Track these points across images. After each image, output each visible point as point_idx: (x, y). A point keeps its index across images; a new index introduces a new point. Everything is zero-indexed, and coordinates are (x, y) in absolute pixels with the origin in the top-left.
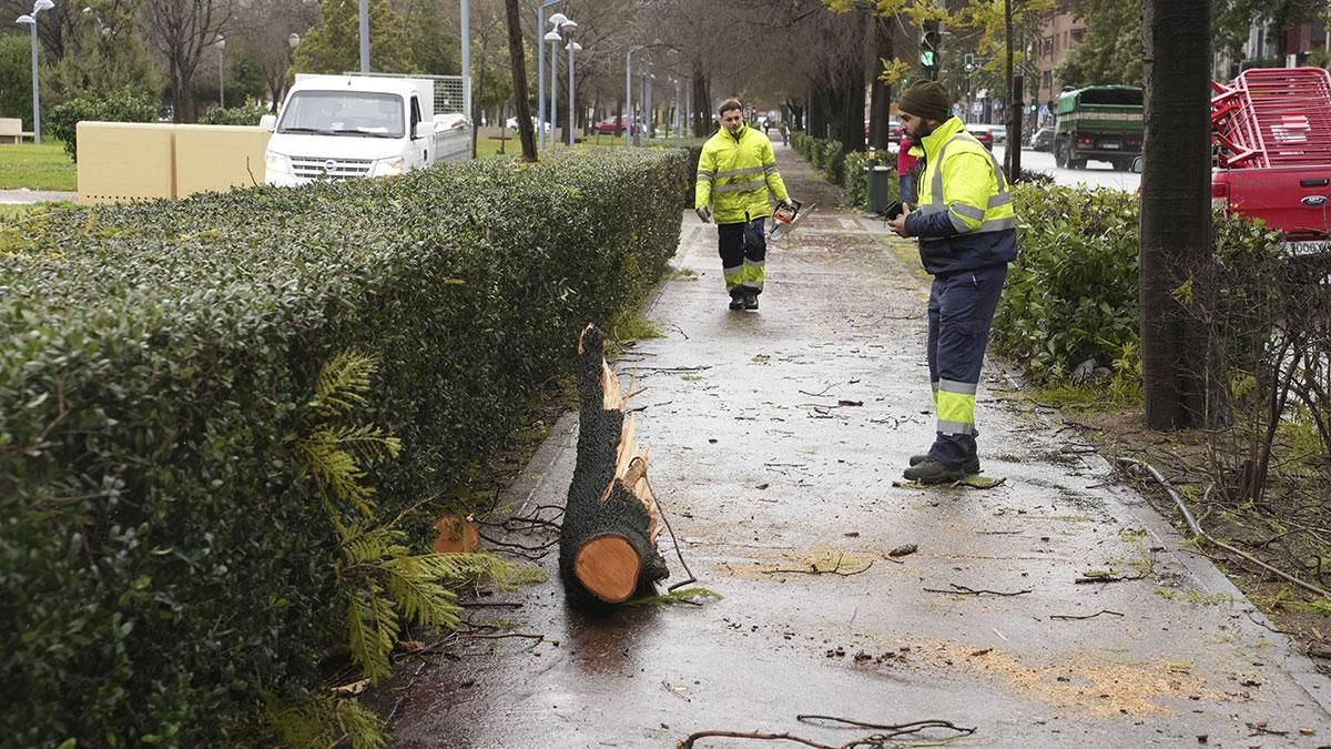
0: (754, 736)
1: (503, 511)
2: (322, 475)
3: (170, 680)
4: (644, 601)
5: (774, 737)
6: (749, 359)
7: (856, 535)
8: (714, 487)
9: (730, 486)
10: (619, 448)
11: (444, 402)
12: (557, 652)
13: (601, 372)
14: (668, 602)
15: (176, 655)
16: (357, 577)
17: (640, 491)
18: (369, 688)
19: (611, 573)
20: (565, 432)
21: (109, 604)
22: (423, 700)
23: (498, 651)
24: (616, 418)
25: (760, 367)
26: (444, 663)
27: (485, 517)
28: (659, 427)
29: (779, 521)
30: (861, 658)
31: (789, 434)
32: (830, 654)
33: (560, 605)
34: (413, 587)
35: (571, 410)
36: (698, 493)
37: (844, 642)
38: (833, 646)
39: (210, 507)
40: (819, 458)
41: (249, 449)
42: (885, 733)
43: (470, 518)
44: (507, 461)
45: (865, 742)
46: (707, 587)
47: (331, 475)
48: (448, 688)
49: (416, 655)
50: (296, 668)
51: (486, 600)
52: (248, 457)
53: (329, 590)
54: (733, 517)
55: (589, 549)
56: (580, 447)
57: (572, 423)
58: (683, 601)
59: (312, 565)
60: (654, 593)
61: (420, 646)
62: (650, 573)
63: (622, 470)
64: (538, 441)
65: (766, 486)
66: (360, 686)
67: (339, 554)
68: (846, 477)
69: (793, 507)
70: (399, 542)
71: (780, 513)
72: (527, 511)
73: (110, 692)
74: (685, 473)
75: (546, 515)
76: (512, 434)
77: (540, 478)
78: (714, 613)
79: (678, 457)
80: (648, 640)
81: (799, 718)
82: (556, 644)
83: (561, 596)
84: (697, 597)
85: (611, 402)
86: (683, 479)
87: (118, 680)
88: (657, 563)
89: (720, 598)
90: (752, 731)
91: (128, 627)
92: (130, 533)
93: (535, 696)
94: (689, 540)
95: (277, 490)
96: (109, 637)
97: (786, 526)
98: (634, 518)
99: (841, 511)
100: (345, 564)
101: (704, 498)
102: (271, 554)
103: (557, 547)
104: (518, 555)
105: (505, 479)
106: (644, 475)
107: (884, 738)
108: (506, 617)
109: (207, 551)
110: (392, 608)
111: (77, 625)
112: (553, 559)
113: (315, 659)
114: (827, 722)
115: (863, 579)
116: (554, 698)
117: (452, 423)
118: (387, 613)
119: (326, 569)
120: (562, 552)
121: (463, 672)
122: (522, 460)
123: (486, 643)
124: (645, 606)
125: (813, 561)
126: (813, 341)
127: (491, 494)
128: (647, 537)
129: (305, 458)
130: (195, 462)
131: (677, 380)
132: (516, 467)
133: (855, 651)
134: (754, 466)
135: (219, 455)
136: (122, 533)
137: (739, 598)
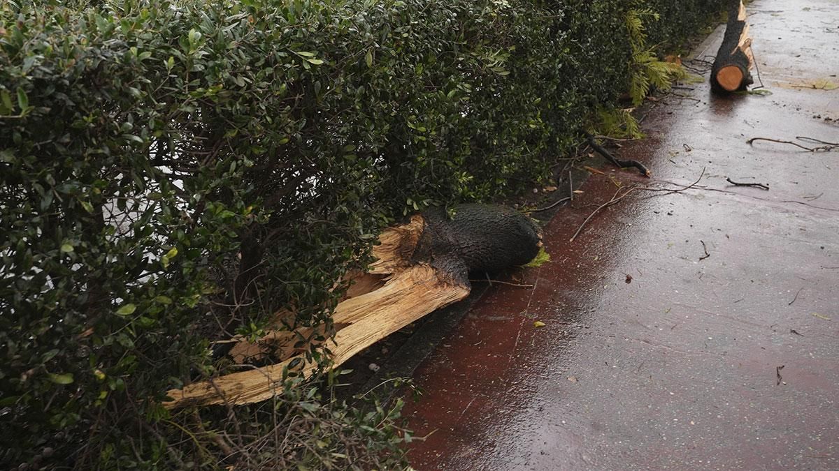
0: (778, 141)
1: (691, 57)
2: (629, 27)
3: (570, 89)
4: (741, 92)
5: (785, 142)
6: (801, 9)
7: (834, 76)
8: (777, 55)
9: (784, 55)
10: (741, 35)
11: (676, 10)
12: (705, 106)
13: (739, 5)
14: (751, 93)
15: (573, 81)
16: (636, 68)
17: (747, 52)
18: (634, 111)
19: (730, 79)
20: (720, 32)
21: (555, 56)
22: (653, 117)
23: (683, 104)
24: (743, 23)
25: (806, 12)
26: (662, 105)
27: (684, 59)
28: (759, 32)
29: (802, 69)
30: (828, 119)
31: (813, 38)
32: (814, 117)
33: (708, 91)
34: (655, 74)
35: (723, 24)
36: (770, 56)
37: (821, 113)
38: (817, 115)
39: (591, 29)
40: (824, 47)
41: (607, 11)
42: (832, 146)
43: (679, 56)
44: (695, 40)
45: (823, 148)
46: (769, 90)
47: (632, 28)
48: (662, 114)
49: (652, 102)
50: (611, 97)
51: (680, 86)
52: (606, 14)
53: (625, 72)
54: (783, 66)
55: (724, 69)
56: (726, 34)
57: (723, 29)
58: (758, 94)
59: (621, 60)
60: (746, 90)
61: (654, 99)
62: (746, 81)
63: (741, 44)
64: (708, 34)
65: (799, 56)
66: (631, 110)
67: (631, 59)
68: (835, 55)
69: (809, 64)
70: (654, 56)
71: (803, 66)
72: (700, 57)
73: (552, 87)
74: (766, 49)
75: (707, 60)
76: (699, 31)
77: (707, 47)
78: (769, 98)
79: (764, 43)
80: (741, 106)
81: (797, 138)
82: (705, 104)
83: (710, 88)
84: (763, 93)
85: (740, 18)
86: (765, 51)
87: (555, 83)
88: (750, 78)
89: (772, 94)
90: (776, 139)
91: (560, 65)
92: (564, 33)
93: (694, 120)
94: (763, 73)
95: (613, 29)
96: (554, 68)
97: (805, 71)
98: (743, 61)
99: (829, 67)
100: (632, 63)
101: (772, 58)
102: (609, 51)
103: (710, 71)
104: (695, 72)
105: (693, 47)
106: (750, 46)
107: (831, 148)
108: (687, 93)
109: (588, 44)
110: (647, 81)
111: (545, 61)
112: (708, 75)
113: (618, 95)
114: (808, 140)
115: (834, 92)
116: (701, 121)
117: (678, 19)
118: (644, 81)
119: (625, 64)
120: (712, 72)
121: (669, 109)
122: (701, 40)
123: (678, 101)
124: (741, 94)
125: (814, 84)
126: (831, 3)
127: (688, 51)
128: (747, 69)
129: (624, 20)
130: (589, 12)
131: (769, 15)
132: (698, 42)
133: (826, 117)
134: (796, 48)
135: (597, 10)
136: (562, 33)
137: (779, 94)
